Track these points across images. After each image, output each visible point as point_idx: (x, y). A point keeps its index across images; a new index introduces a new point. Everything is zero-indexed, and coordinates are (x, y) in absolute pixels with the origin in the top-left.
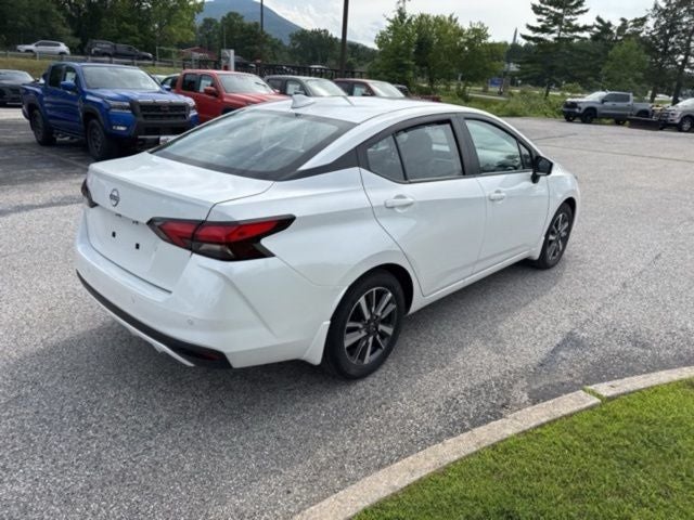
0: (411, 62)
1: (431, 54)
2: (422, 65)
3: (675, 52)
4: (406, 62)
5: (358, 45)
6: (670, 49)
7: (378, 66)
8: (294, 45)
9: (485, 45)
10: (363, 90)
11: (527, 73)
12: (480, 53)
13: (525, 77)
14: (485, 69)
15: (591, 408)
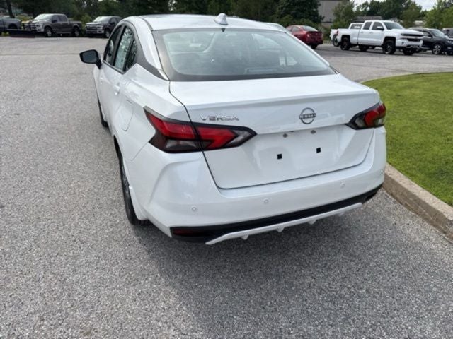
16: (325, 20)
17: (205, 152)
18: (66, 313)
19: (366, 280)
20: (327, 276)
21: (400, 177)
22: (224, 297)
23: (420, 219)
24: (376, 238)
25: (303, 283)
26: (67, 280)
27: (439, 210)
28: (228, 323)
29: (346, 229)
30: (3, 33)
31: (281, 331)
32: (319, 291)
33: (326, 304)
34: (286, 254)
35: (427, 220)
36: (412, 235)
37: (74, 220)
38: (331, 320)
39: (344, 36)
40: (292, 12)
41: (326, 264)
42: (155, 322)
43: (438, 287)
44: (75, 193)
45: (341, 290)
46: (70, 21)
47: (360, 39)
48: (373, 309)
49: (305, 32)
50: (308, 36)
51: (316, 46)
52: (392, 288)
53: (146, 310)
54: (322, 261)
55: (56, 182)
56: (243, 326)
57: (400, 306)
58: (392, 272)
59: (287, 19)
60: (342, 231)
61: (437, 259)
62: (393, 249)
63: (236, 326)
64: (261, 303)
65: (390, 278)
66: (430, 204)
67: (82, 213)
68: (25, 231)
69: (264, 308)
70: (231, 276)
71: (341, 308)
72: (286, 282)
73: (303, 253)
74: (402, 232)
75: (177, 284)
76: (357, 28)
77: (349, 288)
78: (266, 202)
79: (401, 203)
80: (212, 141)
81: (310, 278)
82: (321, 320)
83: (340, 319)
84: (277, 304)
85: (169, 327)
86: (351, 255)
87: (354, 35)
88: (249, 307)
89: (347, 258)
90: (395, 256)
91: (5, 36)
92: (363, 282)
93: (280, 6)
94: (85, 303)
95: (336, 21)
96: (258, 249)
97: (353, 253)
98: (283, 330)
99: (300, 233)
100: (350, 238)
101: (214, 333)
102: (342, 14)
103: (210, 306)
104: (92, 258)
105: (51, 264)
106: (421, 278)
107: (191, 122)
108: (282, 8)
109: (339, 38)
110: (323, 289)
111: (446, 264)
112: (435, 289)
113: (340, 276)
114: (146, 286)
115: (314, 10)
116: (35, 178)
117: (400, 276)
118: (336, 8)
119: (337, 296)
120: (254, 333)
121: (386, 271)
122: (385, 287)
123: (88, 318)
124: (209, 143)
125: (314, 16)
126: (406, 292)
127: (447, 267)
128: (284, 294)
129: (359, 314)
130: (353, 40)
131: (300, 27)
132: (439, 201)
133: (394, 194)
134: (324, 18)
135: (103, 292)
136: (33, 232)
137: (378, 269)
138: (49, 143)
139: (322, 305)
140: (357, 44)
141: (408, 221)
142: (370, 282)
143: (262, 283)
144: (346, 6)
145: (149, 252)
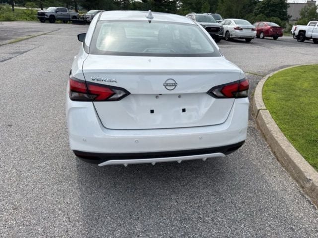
16: (292, 19)
17: (95, 103)
18: (11, 194)
19: (216, 210)
20: (187, 203)
21: (284, 140)
22: (109, 203)
23: (287, 174)
24: (242, 182)
25: (167, 204)
26: (22, 175)
27: (301, 169)
28: (102, 220)
29: (222, 172)
30: (68, 22)
31: (134, 233)
32: (176, 212)
33: (176, 222)
34: (167, 182)
35: (293, 175)
36: (273, 185)
37: (45, 139)
38: (173, 233)
39: (300, 31)
40: (266, 12)
41: (192, 194)
42: (57, 210)
43: (271, 227)
44: (55, 123)
45: (192, 214)
47: (313, 34)
48: (209, 232)
49: (269, 27)
50: (271, 30)
51: (277, 37)
52: (233, 220)
53: (56, 201)
54: (190, 192)
55: (48, 115)
56: (110, 224)
57: (231, 235)
58: (240, 209)
59: (260, 17)
60: (218, 173)
61: (283, 206)
62: (251, 193)
63: (106, 224)
64: (131, 212)
65: (236, 213)
66: (296, 164)
67: (53, 136)
68: (15, 142)
69: (131, 215)
70: (121, 190)
71: (185, 227)
72: (156, 201)
73: (180, 184)
74: (266, 182)
75: (84, 190)
76: (312, 26)
77: (199, 214)
78: (137, 142)
79: (278, 160)
80: (98, 95)
81: (174, 201)
82: (166, 232)
83: (179, 235)
84: (141, 215)
85: (64, 215)
86: (215, 191)
87: (308, 30)
88: (121, 213)
89: (211, 193)
90: (250, 198)
91: (70, 23)
92: (212, 212)
93: (257, 8)
94: (24, 190)
95: (300, 20)
96: (150, 176)
97: (217, 190)
98: (135, 233)
99: (186, 170)
100: (221, 179)
101: (89, 224)
102: (306, 14)
103: (96, 207)
104: (43, 164)
105: (19, 163)
106: (261, 218)
107: (86, 81)
108: (258, 9)
109: (297, 32)
110: (179, 211)
111: (289, 211)
112: (268, 228)
113: (198, 204)
114: (65, 186)
115: (284, 10)
116: (38, 111)
117: (244, 214)
118: (302, 10)
119: (187, 218)
120: (115, 231)
121: (235, 207)
122: (228, 219)
123: (21, 200)
124: (96, 96)
125: (283, 15)
126: (242, 226)
127: (289, 214)
128: (150, 209)
129: (196, 234)
130: (308, 34)
131: (265, 23)
132: (306, 162)
133: (276, 153)
134: (291, 17)
135: (38, 186)
136: (19, 143)
137: (230, 205)
138: (57, 90)
139: (172, 222)
140: (311, 38)
141: (277, 174)
142: (217, 213)
143: (139, 199)
144: (311, 8)
145: (78, 166)
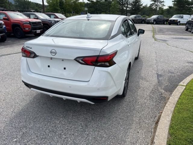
0: (59, 8)
1: (64, 6)
2: (62, 9)
3: (125, 4)
4: (57, 8)
5: (38, 3)
6: (124, 3)
7: (49, 9)
8: (16, 4)
9: (79, 3)
10: (54, 16)
11: (90, 10)
12: (78, 5)
13: (90, 11)
14: (80, 10)
15: (185, 89)
46: (142, 17)
